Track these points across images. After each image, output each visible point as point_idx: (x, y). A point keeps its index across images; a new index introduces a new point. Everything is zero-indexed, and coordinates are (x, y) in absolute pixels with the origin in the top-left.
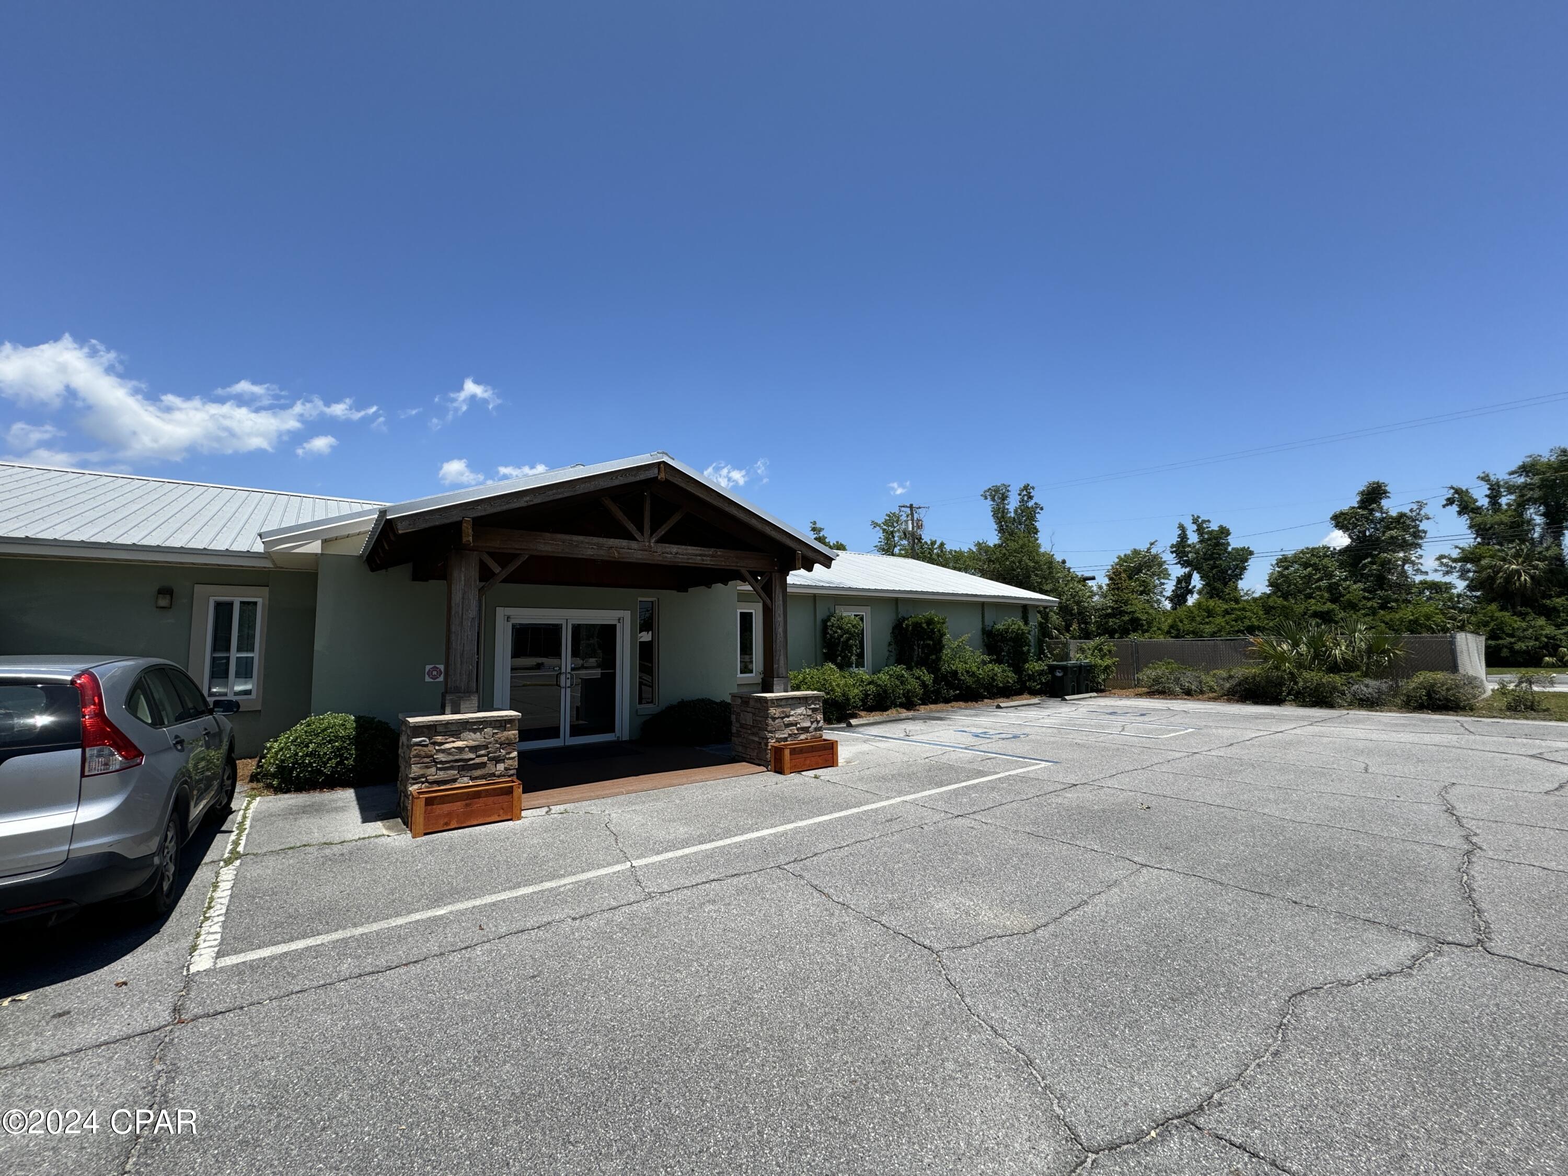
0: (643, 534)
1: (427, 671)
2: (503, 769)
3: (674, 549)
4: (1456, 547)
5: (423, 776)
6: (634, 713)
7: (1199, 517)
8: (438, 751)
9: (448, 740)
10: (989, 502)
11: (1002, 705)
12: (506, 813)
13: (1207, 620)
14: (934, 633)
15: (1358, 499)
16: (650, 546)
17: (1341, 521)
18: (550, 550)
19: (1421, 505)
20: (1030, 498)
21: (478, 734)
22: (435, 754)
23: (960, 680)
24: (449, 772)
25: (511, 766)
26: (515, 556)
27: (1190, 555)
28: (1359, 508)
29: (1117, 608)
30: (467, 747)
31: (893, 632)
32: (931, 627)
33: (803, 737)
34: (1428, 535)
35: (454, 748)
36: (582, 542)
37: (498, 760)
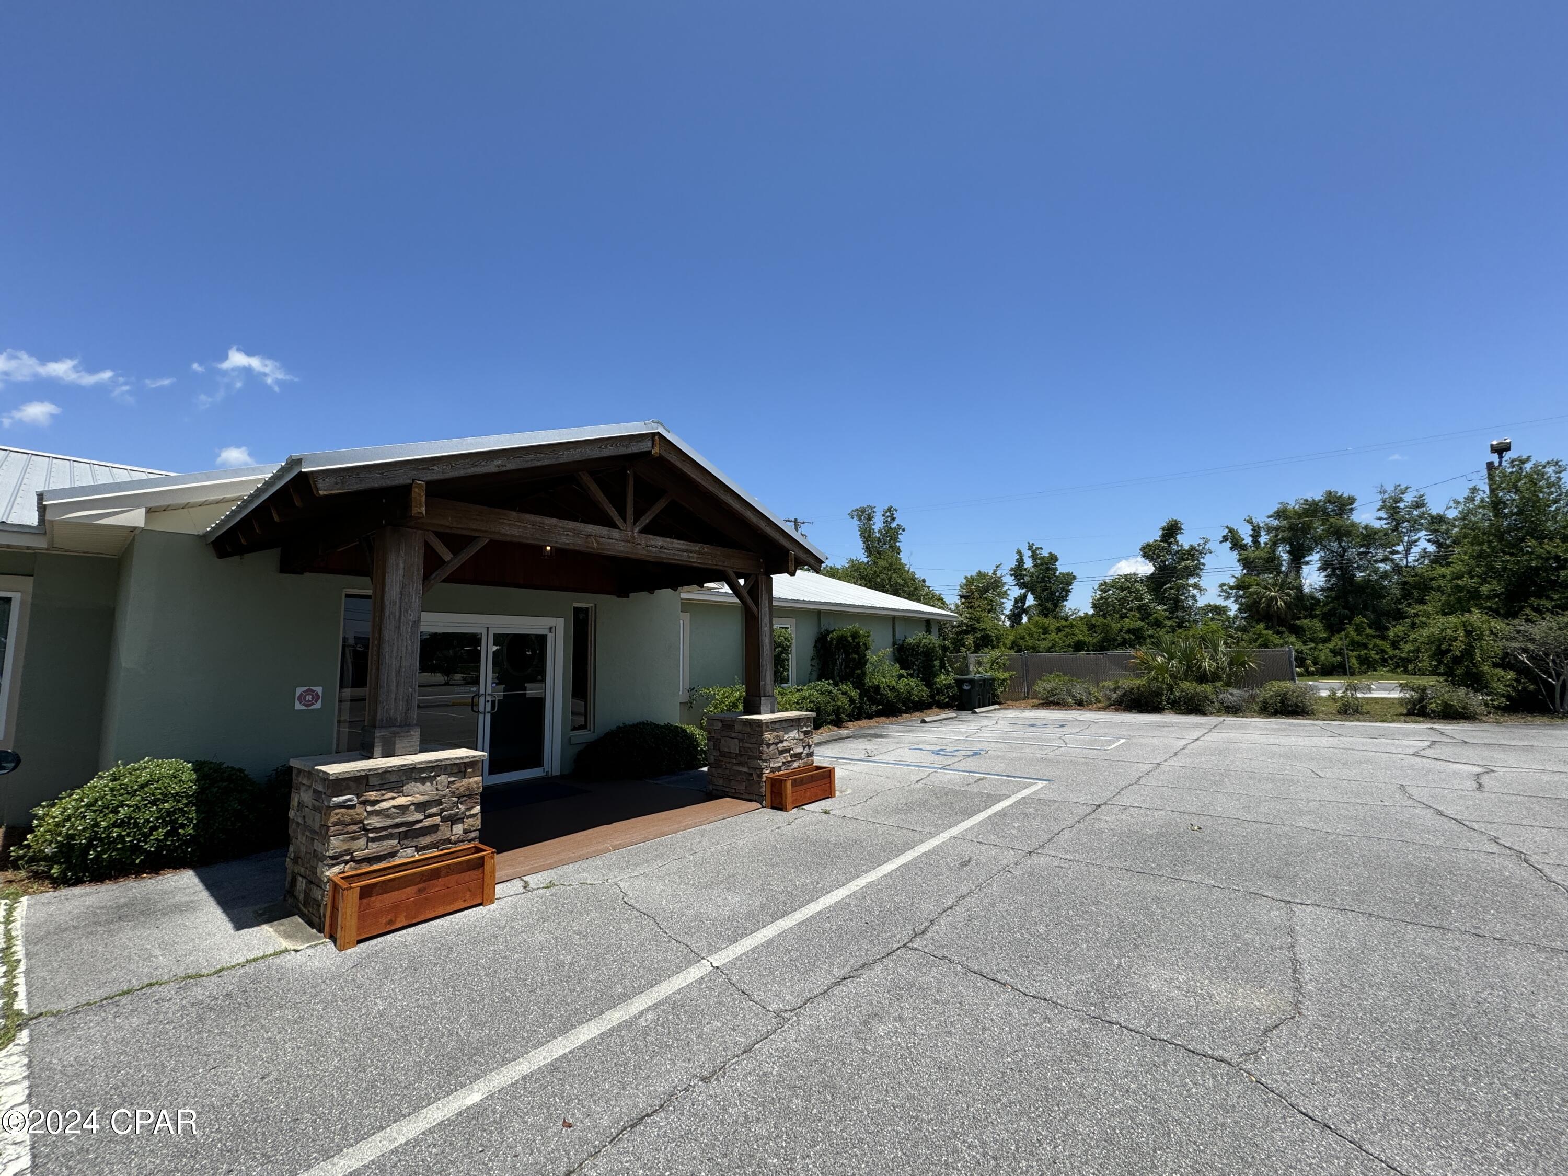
0: (625, 521)
1: (297, 695)
2: (461, 832)
3: (659, 541)
4: (1233, 576)
5: (347, 852)
6: (567, 742)
7: (1033, 544)
8: (370, 814)
9: (386, 797)
10: (855, 522)
11: (927, 719)
12: (474, 895)
13: (1043, 636)
14: (860, 647)
15: (1160, 533)
16: (633, 537)
17: (1148, 552)
18: (517, 534)
19: (1206, 541)
20: (893, 519)
21: (428, 784)
22: (366, 818)
23: (882, 695)
24: (386, 843)
25: (473, 826)
26: (471, 540)
27: (1026, 578)
28: (1161, 541)
29: (971, 625)
30: (413, 804)
31: (815, 647)
32: (856, 641)
33: (796, 765)
34: (1206, 567)
35: (394, 807)
36: (556, 526)
37: (454, 820)
